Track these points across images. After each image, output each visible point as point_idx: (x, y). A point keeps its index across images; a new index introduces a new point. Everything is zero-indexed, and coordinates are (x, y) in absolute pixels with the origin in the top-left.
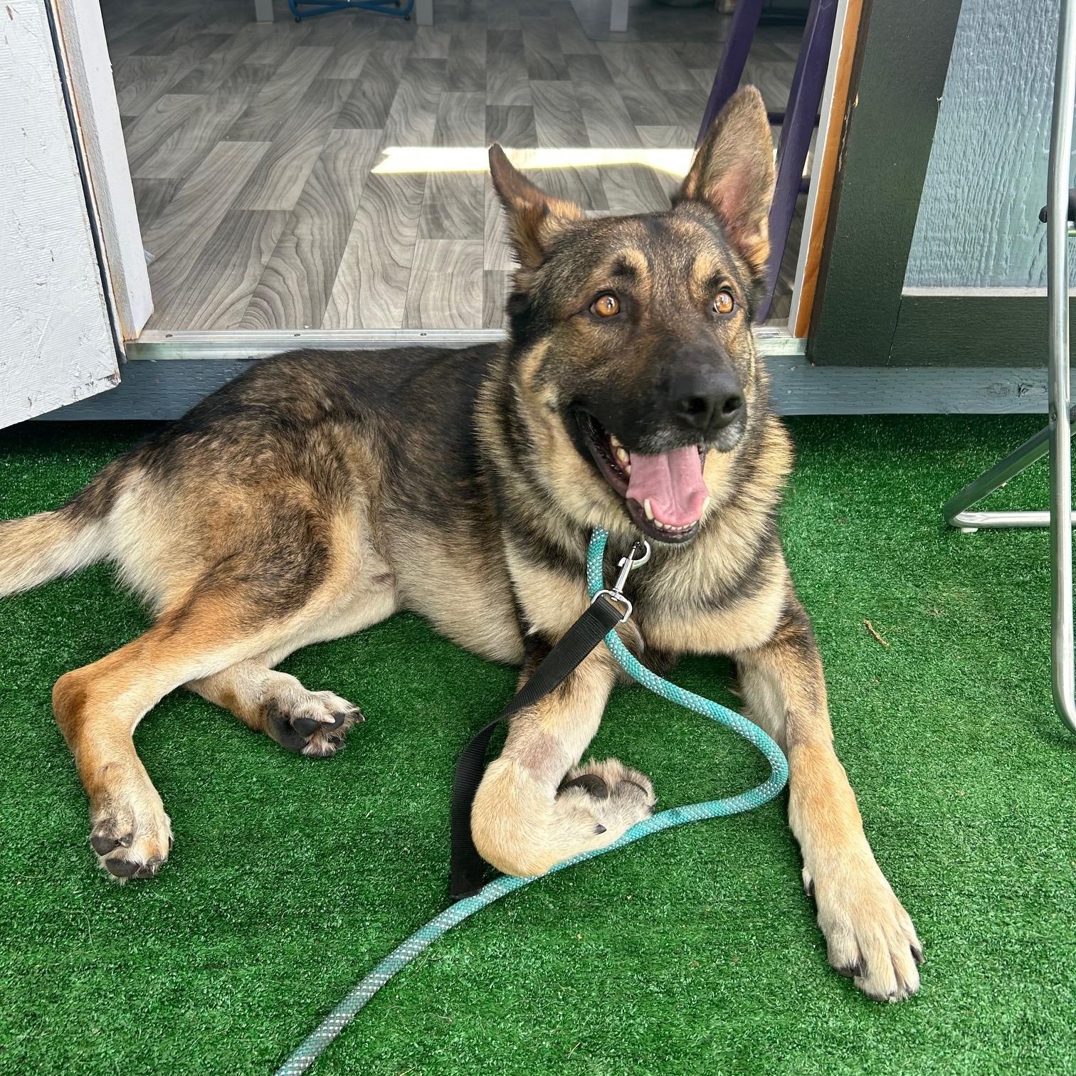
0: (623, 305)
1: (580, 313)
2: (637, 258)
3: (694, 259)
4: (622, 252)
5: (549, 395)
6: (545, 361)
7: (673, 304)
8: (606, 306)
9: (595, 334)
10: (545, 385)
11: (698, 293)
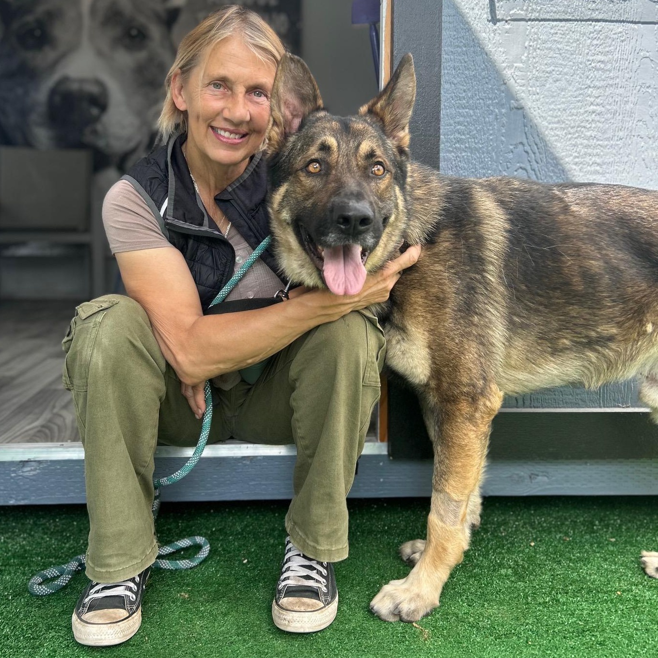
0: (323, 167)
1: (301, 169)
2: (332, 141)
3: (361, 143)
4: (323, 138)
5: (286, 215)
6: (284, 197)
7: (348, 168)
8: (314, 168)
9: (308, 182)
10: (283, 210)
11: (361, 162)
